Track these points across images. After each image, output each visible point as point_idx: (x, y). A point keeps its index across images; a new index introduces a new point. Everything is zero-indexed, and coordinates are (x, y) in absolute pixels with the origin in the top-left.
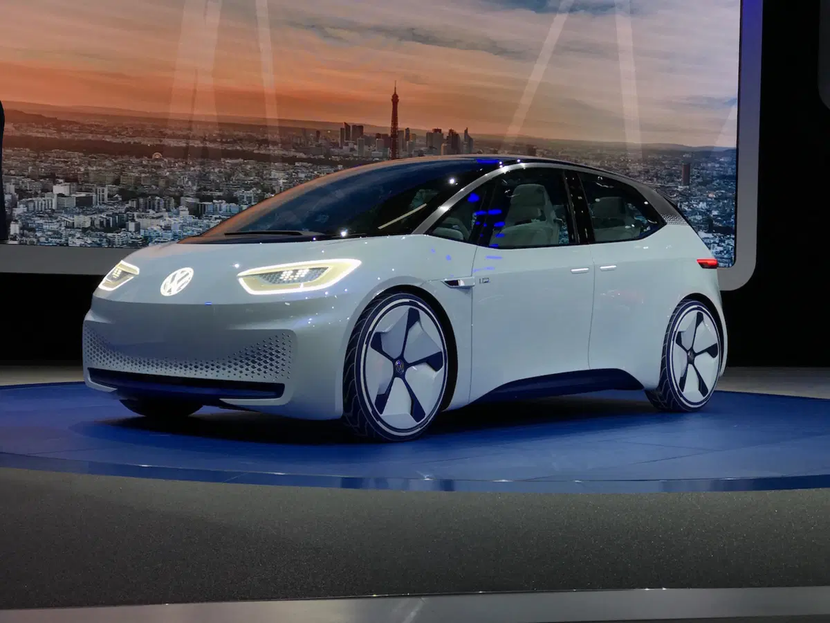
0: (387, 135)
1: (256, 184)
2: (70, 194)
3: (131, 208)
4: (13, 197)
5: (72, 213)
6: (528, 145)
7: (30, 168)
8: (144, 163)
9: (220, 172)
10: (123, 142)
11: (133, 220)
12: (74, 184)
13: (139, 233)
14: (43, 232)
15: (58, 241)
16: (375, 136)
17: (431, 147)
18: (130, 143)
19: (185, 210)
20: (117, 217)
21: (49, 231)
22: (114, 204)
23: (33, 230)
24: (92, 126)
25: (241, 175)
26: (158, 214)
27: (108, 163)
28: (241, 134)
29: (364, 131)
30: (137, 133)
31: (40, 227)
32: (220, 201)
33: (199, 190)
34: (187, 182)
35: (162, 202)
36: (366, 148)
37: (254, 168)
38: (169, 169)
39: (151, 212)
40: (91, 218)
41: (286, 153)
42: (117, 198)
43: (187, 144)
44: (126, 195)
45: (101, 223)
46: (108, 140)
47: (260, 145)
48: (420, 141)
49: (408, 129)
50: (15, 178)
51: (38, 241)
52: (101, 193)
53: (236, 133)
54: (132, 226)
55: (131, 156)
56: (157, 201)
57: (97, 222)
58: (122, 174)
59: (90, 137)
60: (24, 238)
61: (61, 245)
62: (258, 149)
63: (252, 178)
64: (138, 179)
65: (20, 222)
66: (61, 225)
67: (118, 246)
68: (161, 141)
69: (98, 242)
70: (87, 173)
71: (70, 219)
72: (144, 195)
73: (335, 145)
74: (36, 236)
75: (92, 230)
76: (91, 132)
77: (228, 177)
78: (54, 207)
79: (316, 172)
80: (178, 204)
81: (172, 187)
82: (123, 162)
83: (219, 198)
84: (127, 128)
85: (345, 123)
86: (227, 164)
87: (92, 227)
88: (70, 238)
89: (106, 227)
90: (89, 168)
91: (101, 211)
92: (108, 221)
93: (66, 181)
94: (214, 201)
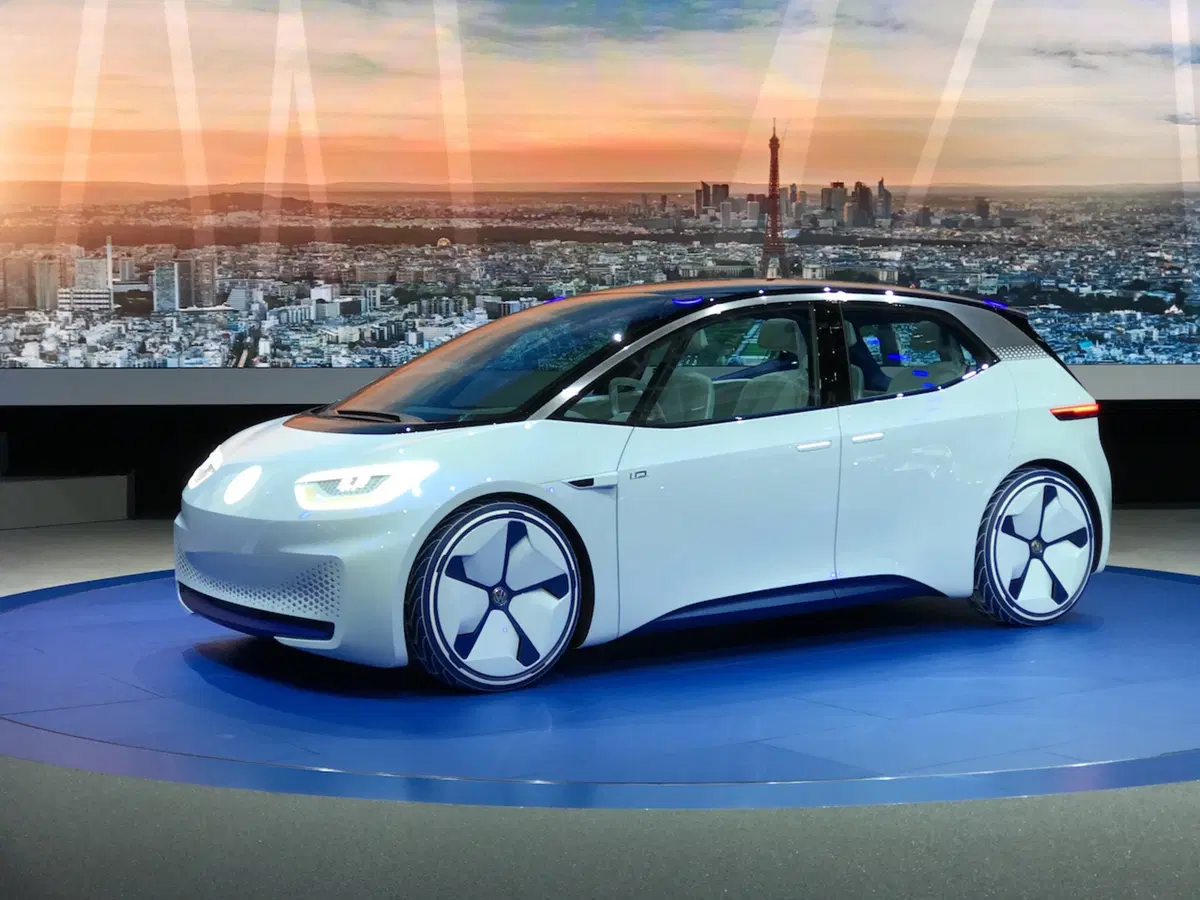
0: (763, 196)
1: (578, 274)
2: (333, 299)
3: (410, 313)
4: (261, 305)
5: (336, 325)
6: (976, 198)
7: (281, 268)
8: (427, 252)
9: (529, 259)
10: (398, 227)
11: (414, 330)
12: (338, 285)
13: (423, 346)
14: (300, 350)
15: (318, 360)
16: (745, 198)
17: (829, 209)
18: (408, 227)
19: (481, 314)
20: (393, 326)
21: (307, 348)
22: (389, 310)
23: (287, 348)
24: (357, 208)
25: (558, 263)
26: (448, 320)
27: (379, 256)
28: (556, 207)
29: (730, 193)
30: (416, 214)
31: (296, 344)
32: (530, 299)
33: (501, 286)
34: (484, 276)
35: (452, 304)
36: (733, 216)
37: (575, 251)
38: (459, 260)
39: (438, 318)
40: (360, 329)
41: (620, 229)
42: (392, 302)
43: (483, 224)
44: (405, 297)
45: (373, 335)
46: (379, 225)
47: (583, 219)
48: (811, 201)
49: (793, 186)
50: (263, 283)
51: (294, 362)
52: (372, 296)
53: (549, 205)
54: (412, 338)
55: (409, 243)
56: (444, 303)
57: (367, 334)
58: (398, 269)
59: (356, 223)
60: (276, 360)
61: (324, 366)
62: (580, 226)
63: (572, 265)
64: (419, 275)
65: (271, 339)
66: (321, 341)
67: (396, 365)
68: (448, 222)
69: (371, 361)
70: (353, 270)
71: (333, 332)
72: (428, 296)
73: (689, 214)
74: (291, 357)
75: (362, 345)
76: (358, 216)
77: (541, 265)
78: (313, 317)
79: (662, 253)
80: (473, 306)
81: (465, 283)
82: (399, 253)
83: (527, 295)
84: (403, 208)
85: (703, 183)
86: (538, 249)
87: (362, 342)
88: (333, 357)
89: (380, 342)
90: (356, 264)
91: (372, 320)
92: (381, 332)
93: (326, 283)
94: (522, 299)
